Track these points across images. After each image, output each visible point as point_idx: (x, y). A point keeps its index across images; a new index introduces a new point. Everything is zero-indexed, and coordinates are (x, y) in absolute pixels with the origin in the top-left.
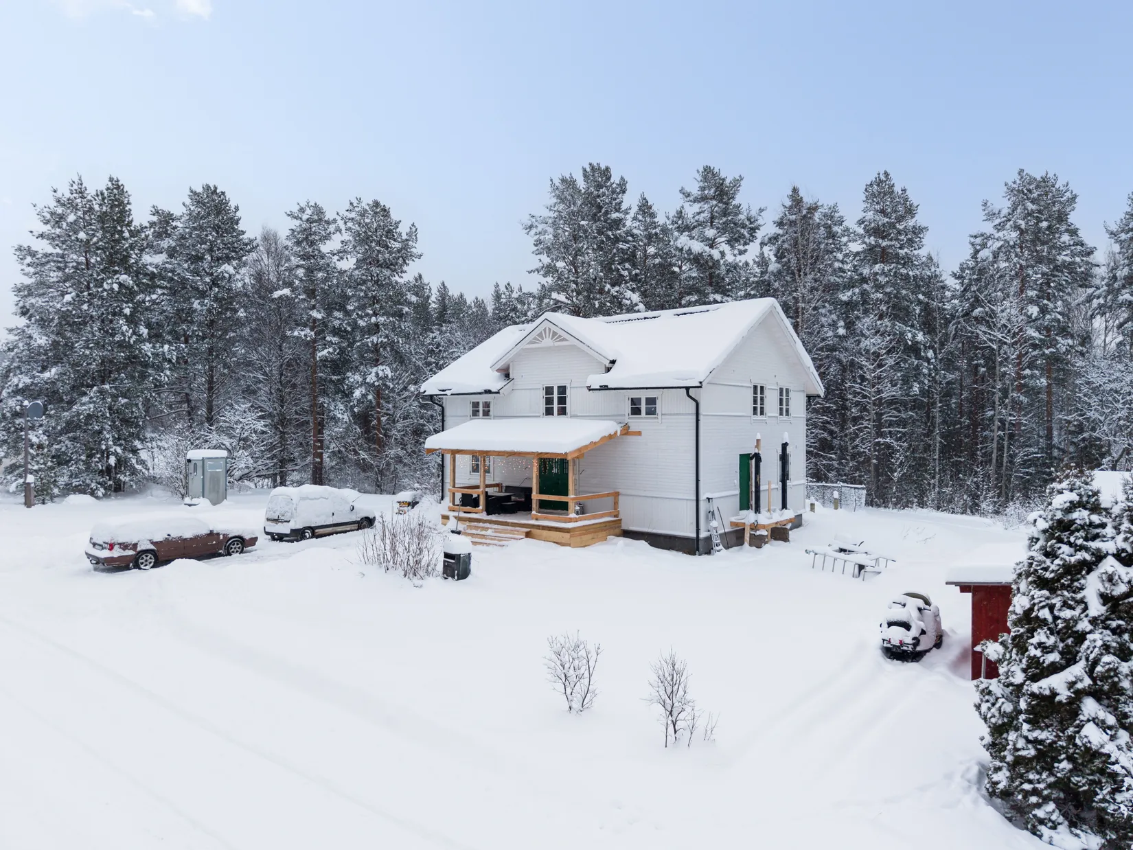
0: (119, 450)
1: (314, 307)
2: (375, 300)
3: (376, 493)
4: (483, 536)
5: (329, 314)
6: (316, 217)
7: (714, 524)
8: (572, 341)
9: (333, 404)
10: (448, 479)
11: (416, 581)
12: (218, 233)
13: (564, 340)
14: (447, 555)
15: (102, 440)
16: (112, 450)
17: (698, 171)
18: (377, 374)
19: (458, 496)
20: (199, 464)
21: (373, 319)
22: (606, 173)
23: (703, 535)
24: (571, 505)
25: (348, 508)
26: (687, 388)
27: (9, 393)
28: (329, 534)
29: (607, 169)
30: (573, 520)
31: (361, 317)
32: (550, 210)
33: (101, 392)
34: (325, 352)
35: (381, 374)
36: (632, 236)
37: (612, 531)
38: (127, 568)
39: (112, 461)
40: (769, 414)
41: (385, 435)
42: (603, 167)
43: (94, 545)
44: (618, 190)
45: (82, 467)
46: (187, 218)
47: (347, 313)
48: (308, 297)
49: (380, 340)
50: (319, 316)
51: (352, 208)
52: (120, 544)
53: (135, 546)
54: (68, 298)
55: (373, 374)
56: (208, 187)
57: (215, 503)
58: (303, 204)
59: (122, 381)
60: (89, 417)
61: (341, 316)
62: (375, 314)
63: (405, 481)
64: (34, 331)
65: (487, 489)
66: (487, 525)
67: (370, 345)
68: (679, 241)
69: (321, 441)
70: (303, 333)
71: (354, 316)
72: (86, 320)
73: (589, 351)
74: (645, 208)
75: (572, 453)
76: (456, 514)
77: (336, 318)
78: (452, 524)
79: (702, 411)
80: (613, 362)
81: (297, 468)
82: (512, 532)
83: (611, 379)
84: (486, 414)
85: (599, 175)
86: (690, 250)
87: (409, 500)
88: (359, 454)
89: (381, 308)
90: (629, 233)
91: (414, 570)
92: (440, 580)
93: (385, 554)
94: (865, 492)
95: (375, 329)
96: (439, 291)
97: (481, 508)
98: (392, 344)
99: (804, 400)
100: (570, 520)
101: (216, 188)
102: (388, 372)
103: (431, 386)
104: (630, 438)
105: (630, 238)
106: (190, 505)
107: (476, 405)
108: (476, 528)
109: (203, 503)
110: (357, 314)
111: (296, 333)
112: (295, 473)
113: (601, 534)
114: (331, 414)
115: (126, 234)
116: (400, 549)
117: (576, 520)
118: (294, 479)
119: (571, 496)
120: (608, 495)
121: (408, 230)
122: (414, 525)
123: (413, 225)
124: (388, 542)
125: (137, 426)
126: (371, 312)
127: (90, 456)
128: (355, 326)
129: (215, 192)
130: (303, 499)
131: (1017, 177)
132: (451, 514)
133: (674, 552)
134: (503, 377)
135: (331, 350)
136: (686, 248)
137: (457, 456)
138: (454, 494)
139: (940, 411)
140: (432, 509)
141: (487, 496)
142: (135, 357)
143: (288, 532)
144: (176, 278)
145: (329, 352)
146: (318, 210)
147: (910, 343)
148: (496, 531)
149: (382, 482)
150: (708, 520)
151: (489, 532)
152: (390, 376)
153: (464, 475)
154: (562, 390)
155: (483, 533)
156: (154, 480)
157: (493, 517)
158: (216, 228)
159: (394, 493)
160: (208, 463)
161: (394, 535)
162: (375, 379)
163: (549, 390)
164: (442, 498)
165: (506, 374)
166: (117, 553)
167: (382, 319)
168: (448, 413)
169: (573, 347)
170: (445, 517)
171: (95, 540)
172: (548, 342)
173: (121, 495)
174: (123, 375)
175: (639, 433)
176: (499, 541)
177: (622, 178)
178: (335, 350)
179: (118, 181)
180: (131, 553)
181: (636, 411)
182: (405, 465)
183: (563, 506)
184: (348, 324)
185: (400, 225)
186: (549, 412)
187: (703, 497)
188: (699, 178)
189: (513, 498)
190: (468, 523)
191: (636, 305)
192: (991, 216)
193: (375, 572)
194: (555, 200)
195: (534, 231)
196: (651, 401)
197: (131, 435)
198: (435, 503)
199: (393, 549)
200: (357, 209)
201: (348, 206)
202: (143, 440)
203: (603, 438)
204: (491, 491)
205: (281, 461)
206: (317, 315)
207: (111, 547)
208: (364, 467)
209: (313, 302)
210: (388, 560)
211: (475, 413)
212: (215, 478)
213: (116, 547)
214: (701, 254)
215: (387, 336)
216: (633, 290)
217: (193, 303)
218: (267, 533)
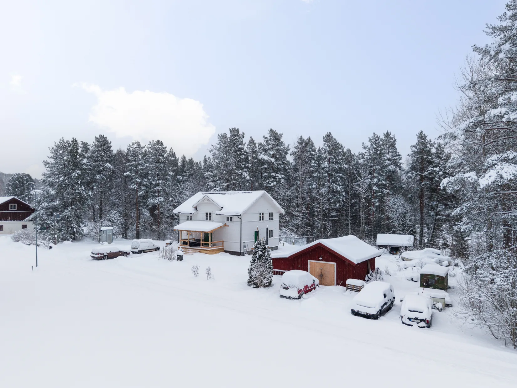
0: (77, 227)
1: (137, 178)
2: (158, 175)
3: (158, 240)
4: (188, 252)
5: (142, 179)
6: (138, 147)
7: (245, 248)
8: (212, 202)
9: (143, 210)
10: (180, 237)
11: (171, 261)
12: (104, 152)
13: (210, 201)
14: (178, 255)
15: (72, 223)
16: (74, 226)
17: (269, 130)
18: (159, 200)
19: (182, 242)
20: (105, 232)
21: (158, 182)
22: (238, 131)
23: (242, 251)
24: (210, 244)
25: (153, 245)
26: (238, 216)
27: (41, 208)
28: (148, 252)
29: (238, 129)
30: (210, 248)
31: (153, 181)
32: (218, 144)
33: (72, 208)
34: (141, 193)
35: (160, 200)
36: (246, 153)
37: (221, 251)
38: (101, 259)
39: (75, 230)
40: (265, 220)
41: (161, 220)
42: (236, 129)
43: (93, 254)
44: (241, 137)
45: (66, 232)
46: (95, 147)
47: (148, 179)
48: (136, 174)
49: (160, 189)
50: (139, 181)
51: (150, 143)
52: (100, 254)
53: (103, 254)
54: (61, 179)
55: (157, 200)
56: (101, 136)
57: (109, 243)
58: (133, 142)
59: (78, 205)
60: (68, 216)
61: (146, 180)
62: (158, 180)
63: (168, 236)
64: (50, 189)
65: (190, 240)
66: (189, 249)
67: (156, 190)
68: (260, 156)
69: (139, 222)
70: (134, 187)
71: (151, 180)
72: (67, 185)
73: (216, 204)
74: (252, 142)
75: (210, 231)
76: (181, 247)
77: (145, 181)
78: (181, 249)
79: (242, 221)
80: (222, 207)
81: (131, 231)
82: (195, 251)
83: (221, 212)
84: (191, 219)
85: (235, 132)
86: (264, 159)
87: (169, 243)
88: (152, 227)
89: (160, 177)
90: (245, 152)
91: (170, 259)
92: (176, 261)
93: (164, 255)
94: (306, 240)
95: (158, 185)
96: (182, 158)
97: (188, 245)
98: (164, 190)
99: (278, 215)
100: (209, 248)
101: (104, 136)
102: (163, 199)
103: (176, 211)
104: (226, 227)
105: (245, 154)
106: (102, 244)
107: (188, 217)
108: (187, 250)
109: (106, 243)
110: (152, 180)
111: (131, 187)
112: (130, 233)
113: (218, 251)
114: (143, 213)
115: (78, 157)
116: (167, 254)
117: (211, 248)
118: (129, 235)
119: (210, 242)
120: (221, 241)
121: (170, 150)
122: (171, 248)
123: (171, 148)
124: (165, 253)
125: (81, 218)
126: (157, 179)
127: (68, 228)
128: (151, 184)
129: (103, 137)
130: (141, 243)
131: (373, 135)
132: (180, 247)
133: (235, 256)
134: (195, 209)
135: (143, 192)
136: (263, 158)
137: (182, 231)
138: (181, 241)
139: (350, 212)
140: (175, 245)
141: (190, 242)
142: (82, 197)
143: (138, 251)
144: (91, 168)
145: (142, 193)
146: (138, 144)
147: (335, 191)
148: (191, 251)
149: (160, 236)
150: (244, 248)
151: (190, 251)
152: (163, 201)
153: (184, 236)
154: (210, 214)
155: (188, 251)
156: (86, 235)
157: (191, 247)
158: (104, 150)
159: (164, 240)
160: (108, 231)
161: (166, 252)
162: (158, 201)
163: (207, 214)
164: (179, 242)
165: (196, 208)
166: (99, 256)
167: (160, 182)
168: (180, 219)
169: (212, 203)
170: (179, 247)
171: (93, 253)
172: (206, 201)
173: (76, 241)
174: (78, 203)
175: (228, 226)
176: (192, 253)
177: (243, 132)
178: (144, 192)
179: (76, 139)
180: (102, 256)
181: (228, 220)
182: (168, 230)
183: (208, 245)
184: (149, 183)
185: (167, 148)
186: (207, 219)
187: (242, 242)
188: (269, 133)
189: (197, 242)
190: (184, 249)
191: (247, 177)
192: (365, 148)
193: (162, 259)
194: (219, 141)
195: (212, 152)
196: (231, 218)
197: (80, 221)
198: (176, 244)
199: (166, 254)
200: (152, 144)
201: (149, 143)
202: (83, 223)
203: (218, 228)
204: (191, 241)
205: (125, 229)
206: (139, 180)
207: (98, 254)
208: (153, 231)
209: (137, 176)
210: (164, 257)
211: (188, 219)
212: (109, 235)
213: (99, 254)
214: (268, 161)
215: (162, 187)
216: (246, 172)
217: (96, 176)
218: (131, 252)
